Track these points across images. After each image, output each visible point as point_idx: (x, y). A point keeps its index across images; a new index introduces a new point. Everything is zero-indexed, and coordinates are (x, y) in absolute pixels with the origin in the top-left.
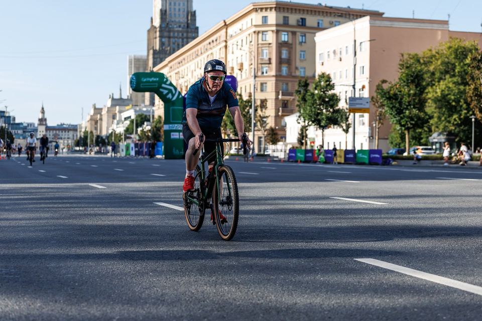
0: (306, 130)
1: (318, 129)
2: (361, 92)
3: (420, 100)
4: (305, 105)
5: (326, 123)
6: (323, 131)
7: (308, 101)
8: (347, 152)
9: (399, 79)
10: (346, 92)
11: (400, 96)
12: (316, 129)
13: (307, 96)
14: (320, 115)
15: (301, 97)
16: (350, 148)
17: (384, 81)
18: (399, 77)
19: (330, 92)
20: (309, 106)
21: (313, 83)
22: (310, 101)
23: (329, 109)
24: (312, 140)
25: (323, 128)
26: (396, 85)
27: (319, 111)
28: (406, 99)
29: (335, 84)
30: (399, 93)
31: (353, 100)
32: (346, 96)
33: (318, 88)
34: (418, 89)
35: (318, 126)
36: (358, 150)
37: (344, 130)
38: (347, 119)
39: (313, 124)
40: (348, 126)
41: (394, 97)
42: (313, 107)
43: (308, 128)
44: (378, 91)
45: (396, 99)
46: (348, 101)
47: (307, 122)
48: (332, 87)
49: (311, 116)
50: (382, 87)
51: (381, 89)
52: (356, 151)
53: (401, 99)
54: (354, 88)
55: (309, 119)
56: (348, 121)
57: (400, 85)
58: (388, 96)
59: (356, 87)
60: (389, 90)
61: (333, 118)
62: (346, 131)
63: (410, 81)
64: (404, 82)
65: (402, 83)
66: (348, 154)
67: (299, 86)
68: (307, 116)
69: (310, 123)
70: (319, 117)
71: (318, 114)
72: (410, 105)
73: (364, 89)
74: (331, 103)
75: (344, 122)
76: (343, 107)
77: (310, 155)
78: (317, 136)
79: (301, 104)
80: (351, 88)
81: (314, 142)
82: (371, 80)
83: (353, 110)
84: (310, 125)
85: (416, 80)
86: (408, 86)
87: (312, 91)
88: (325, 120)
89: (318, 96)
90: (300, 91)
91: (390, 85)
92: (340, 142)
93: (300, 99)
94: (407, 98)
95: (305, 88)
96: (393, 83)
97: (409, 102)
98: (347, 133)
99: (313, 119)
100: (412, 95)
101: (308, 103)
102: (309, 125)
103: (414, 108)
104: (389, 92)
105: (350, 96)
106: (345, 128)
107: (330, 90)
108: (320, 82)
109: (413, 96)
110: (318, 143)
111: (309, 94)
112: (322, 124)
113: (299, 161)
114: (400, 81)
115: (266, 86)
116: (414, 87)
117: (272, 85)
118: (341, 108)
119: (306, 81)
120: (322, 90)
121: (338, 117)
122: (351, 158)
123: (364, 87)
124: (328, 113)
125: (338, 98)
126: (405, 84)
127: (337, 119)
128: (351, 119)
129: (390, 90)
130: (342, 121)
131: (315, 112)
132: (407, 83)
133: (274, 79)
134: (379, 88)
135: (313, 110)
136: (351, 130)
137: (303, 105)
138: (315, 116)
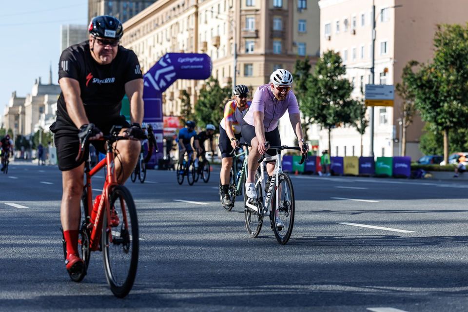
0: (307, 129)
1: (323, 128)
2: (383, 78)
3: (462, 89)
4: (304, 95)
5: (334, 120)
6: (330, 131)
7: (309, 90)
8: (362, 160)
9: (434, 59)
10: (362, 77)
11: (436, 83)
12: (320, 128)
13: (307, 82)
14: (326, 109)
15: (299, 84)
16: (367, 154)
17: (414, 63)
18: (435, 57)
19: (341, 78)
20: (310, 96)
21: (316, 64)
22: (312, 90)
23: (338, 100)
24: (314, 144)
25: (330, 126)
26: (430, 68)
27: (324, 104)
28: (444, 88)
29: (346, 67)
30: (434, 79)
31: (371, 88)
32: (362, 83)
33: (323, 72)
34: (460, 74)
35: (323, 124)
36: (378, 158)
37: (358, 130)
38: (363, 114)
39: (316, 121)
40: (364, 125)
41: (427, 85)
42: (316, 99)
43: (309, 126)
44: (405, 76)
45: (431, 87)
46: (364, 90)
47: (307, 118)
48: (342, 70)
49: (314, 111)
50: (411, 70)
51: (410, 74)
52: (375, 159)
53: (438, 88)
54: (373, 72)
55: (311, 114)
56: (364, 117)
57: (436, 68)
58: (419, 84)
59: (375, 70)
60: (420, 75)
61: (343, 114)
62: (362, 131)
63: (449, 63)
64: (442, 64)
65: (438, 65)
66: (364, 163)
67: (297, 69)
68: (308, 110)
69: (312, 119)
70: (324, 112)
71: (323, 107)
72: (449, 96)
73: (387, 74)
74: (341, 92)
75: (359, 118)
76: (357, 98)
77: (312, 163)
78: (321, 138)
79: (299, 93)
80: (369, 72)
81: (317, 146)
82: (395, 61)
83: (372, 103)
84: (312, 123)
85: (458, 62)
86: (447, 70)
87: (315, 75)
88: (333, 115)
89: (324, 83)
90: (298, 76)
91: (422, 69)
92: (353, 147)
93: (298, 87)
94: (445, 86)
95: (305, 71)
96: (427, 65)
97: (448, 92)
98: (363, 134)
99: (316, 115)
100: (452, 82)
101: (308, 93)
102: (310, 123)
103: (455, 99)
104: (420, 78)
105: (367, 83)
106: (359, 126)
107: (340, 74)
108: (326, 63)
109: (454, 84)
110: (323, 147)
111: (310, 79)
112: (328, 122)
113: (297, 172)
114: (436, 63)
115: (252, 69)
116: (455, 70)
117: (260, 68)
118: (355, 99)
119: (307, 61)
120: (329, 75)
121: (351, 112)
122: (368, 168)
123: (386, 71)
124: (337, 106)
125: (351, 85)
126: (443, 66)
127: (349, 115)
128: (368, 115)
129: (423, 75)
130: (356, 118)
131: (319, 105)
132: (446, 66)
133: (262, 58)
134: (406, 71)
135: (316, 102)
136: (368, 130)
137: (302, 94)
138: (319, 111)
